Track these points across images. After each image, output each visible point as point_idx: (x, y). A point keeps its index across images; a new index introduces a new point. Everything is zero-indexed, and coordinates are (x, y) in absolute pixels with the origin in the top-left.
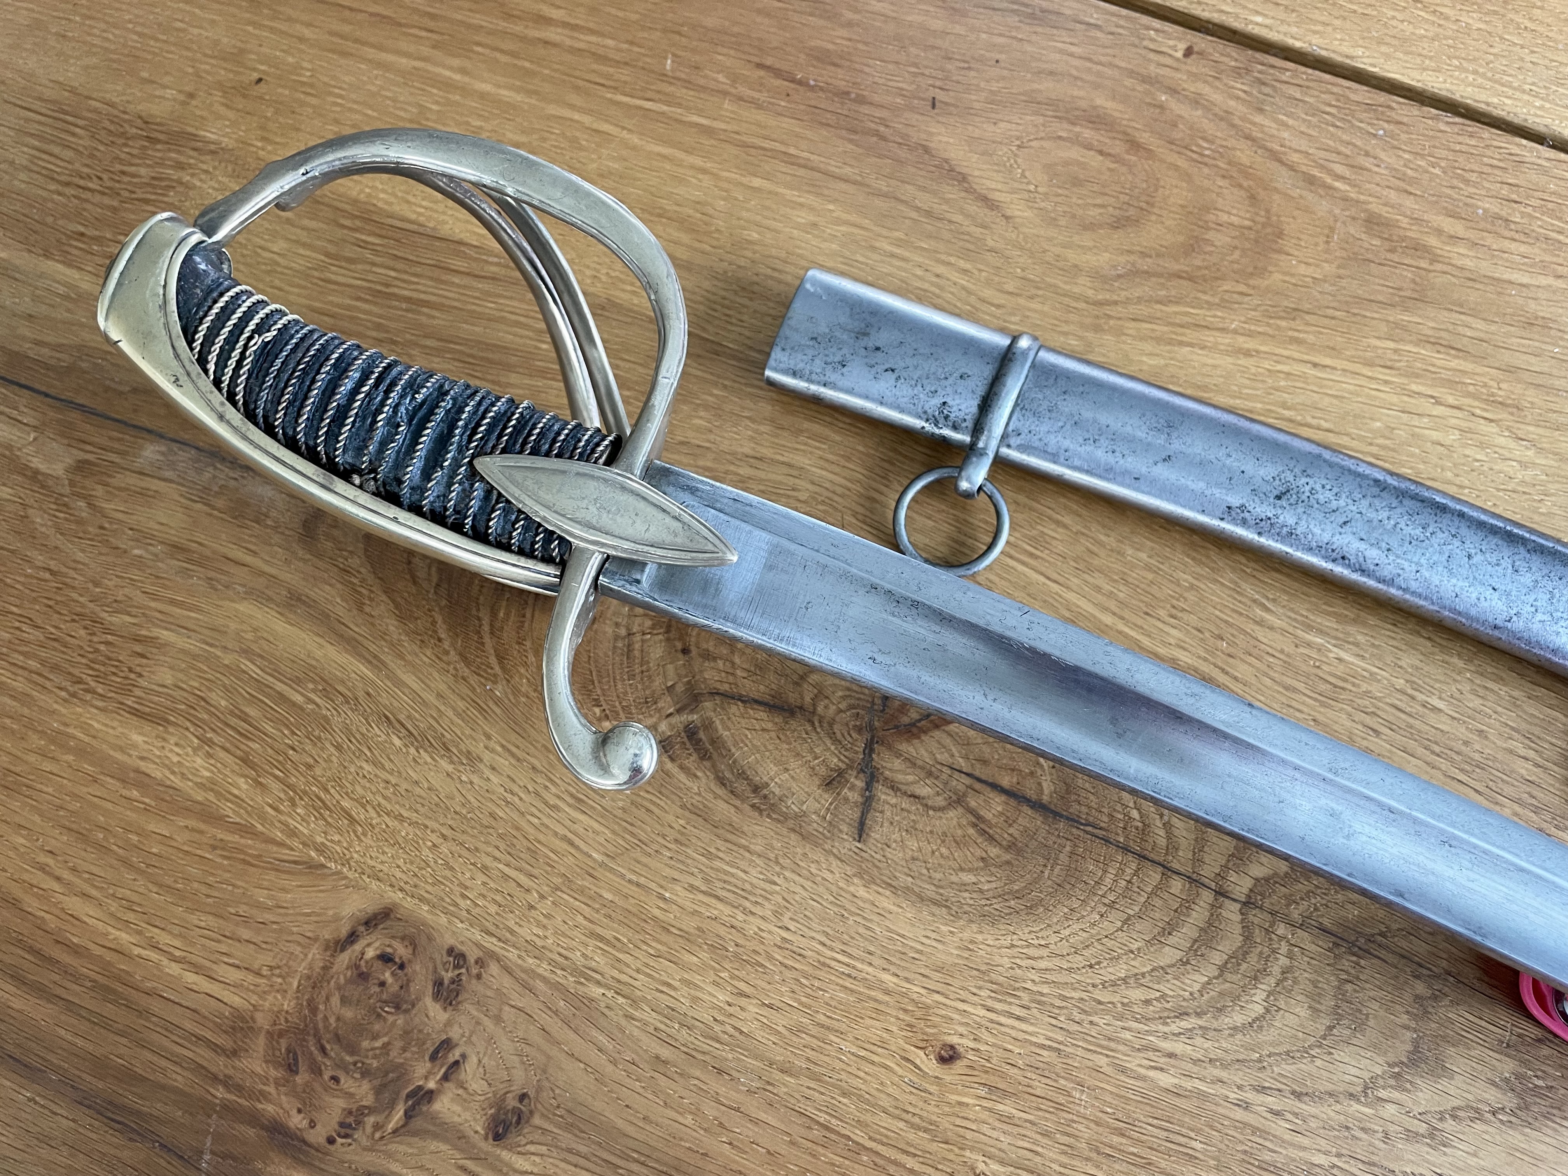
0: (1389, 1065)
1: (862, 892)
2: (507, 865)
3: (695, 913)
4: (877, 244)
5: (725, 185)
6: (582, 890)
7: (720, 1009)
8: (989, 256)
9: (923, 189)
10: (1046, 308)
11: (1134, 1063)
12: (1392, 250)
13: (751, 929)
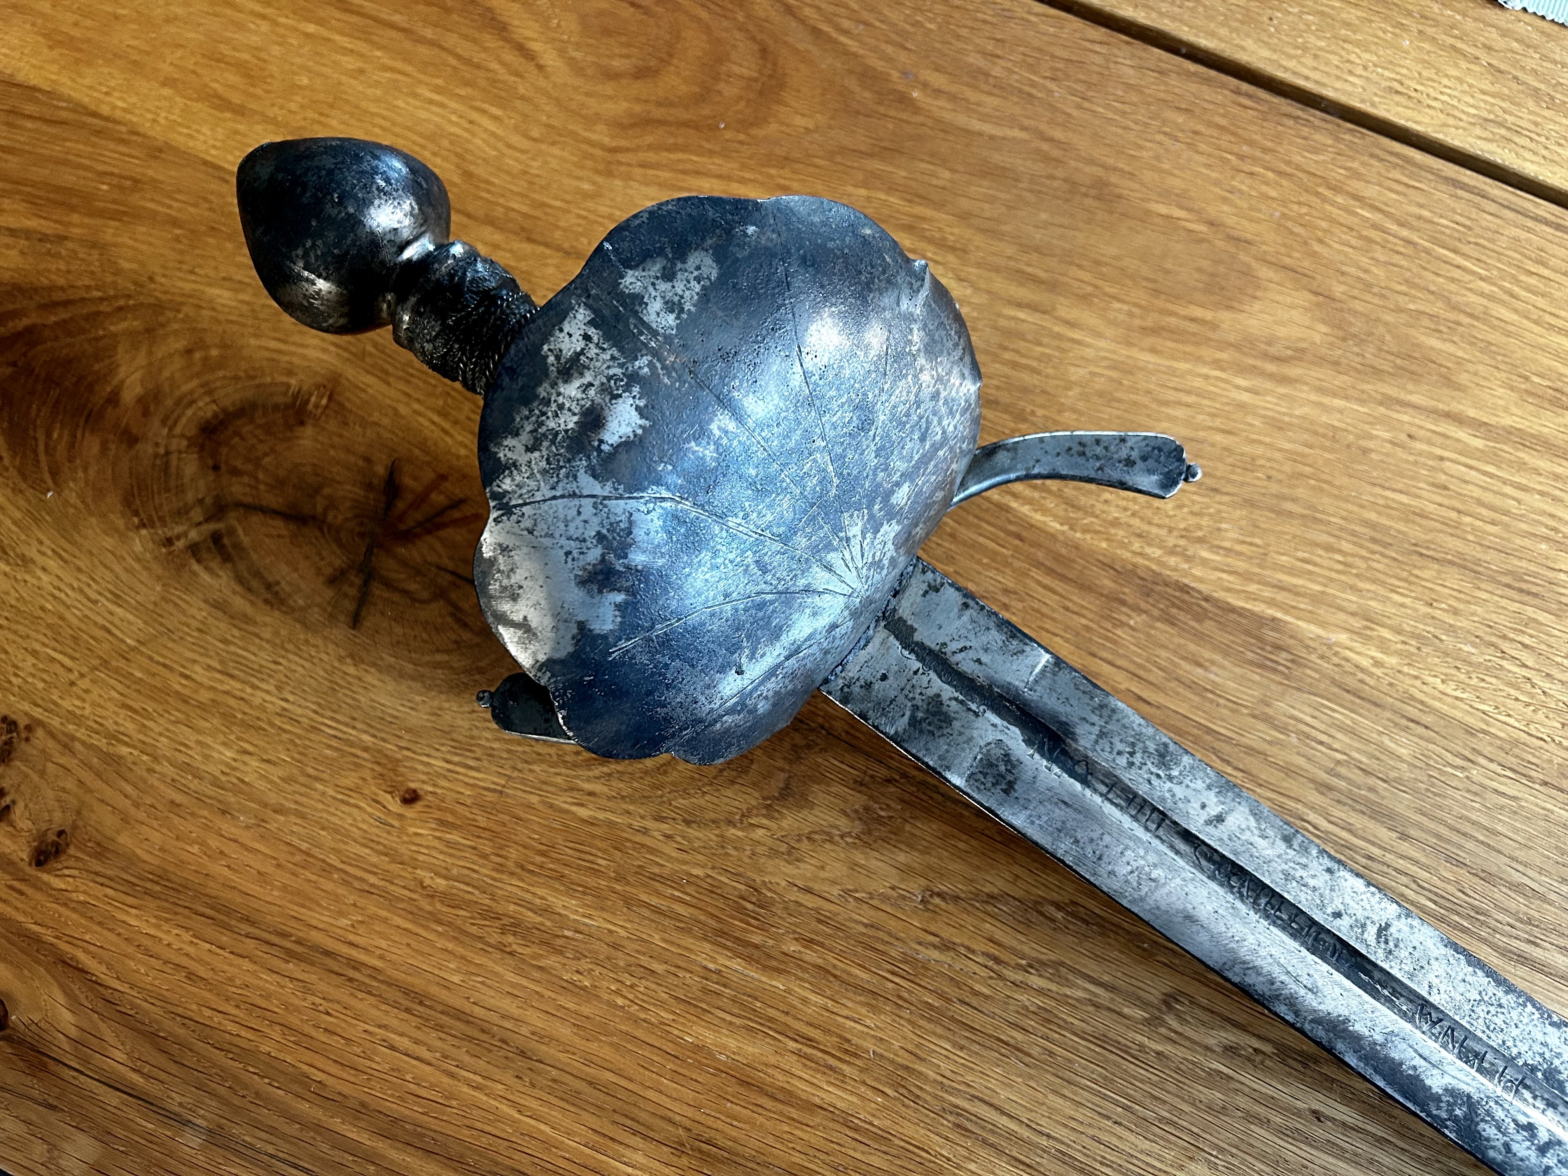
0: (764, 799)
1: (352, 670)
2: (55, 650)
3: (211, 688)
4: (419, 91)
5: (281, 31)
6: (117, 670)
7: (227, 765)
8: (518, 103)
9: (465, 37)
10: (565, 154)
11: (562, 801)
12: (879, 103)
13: (257, 701)
